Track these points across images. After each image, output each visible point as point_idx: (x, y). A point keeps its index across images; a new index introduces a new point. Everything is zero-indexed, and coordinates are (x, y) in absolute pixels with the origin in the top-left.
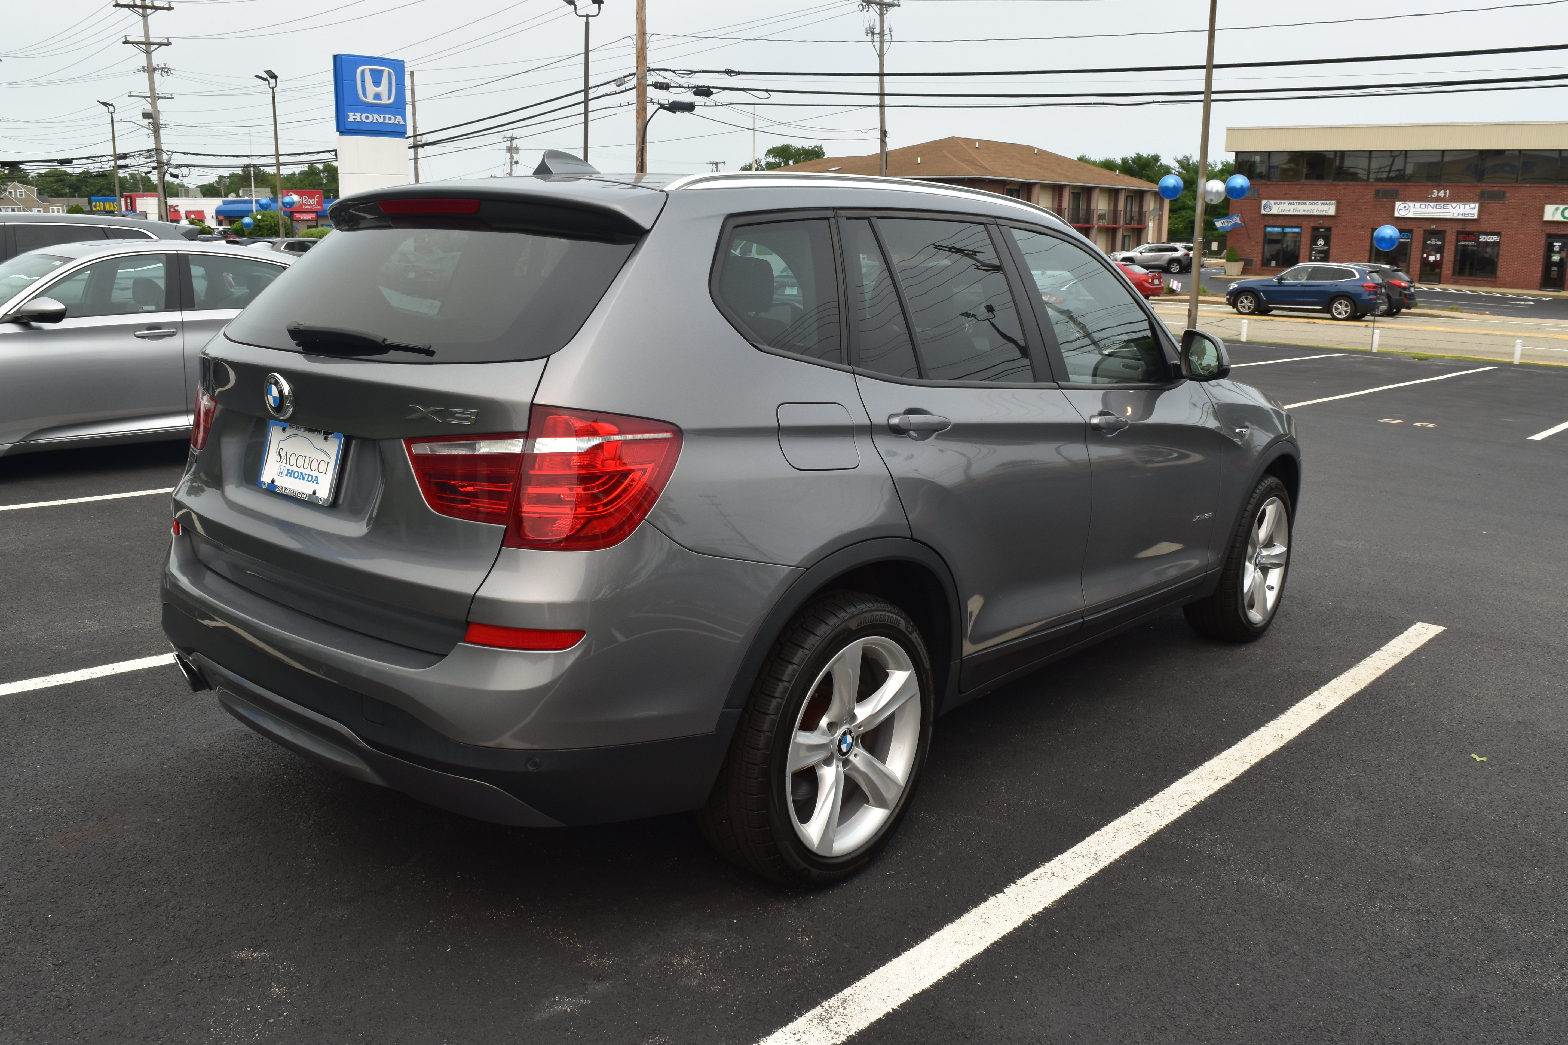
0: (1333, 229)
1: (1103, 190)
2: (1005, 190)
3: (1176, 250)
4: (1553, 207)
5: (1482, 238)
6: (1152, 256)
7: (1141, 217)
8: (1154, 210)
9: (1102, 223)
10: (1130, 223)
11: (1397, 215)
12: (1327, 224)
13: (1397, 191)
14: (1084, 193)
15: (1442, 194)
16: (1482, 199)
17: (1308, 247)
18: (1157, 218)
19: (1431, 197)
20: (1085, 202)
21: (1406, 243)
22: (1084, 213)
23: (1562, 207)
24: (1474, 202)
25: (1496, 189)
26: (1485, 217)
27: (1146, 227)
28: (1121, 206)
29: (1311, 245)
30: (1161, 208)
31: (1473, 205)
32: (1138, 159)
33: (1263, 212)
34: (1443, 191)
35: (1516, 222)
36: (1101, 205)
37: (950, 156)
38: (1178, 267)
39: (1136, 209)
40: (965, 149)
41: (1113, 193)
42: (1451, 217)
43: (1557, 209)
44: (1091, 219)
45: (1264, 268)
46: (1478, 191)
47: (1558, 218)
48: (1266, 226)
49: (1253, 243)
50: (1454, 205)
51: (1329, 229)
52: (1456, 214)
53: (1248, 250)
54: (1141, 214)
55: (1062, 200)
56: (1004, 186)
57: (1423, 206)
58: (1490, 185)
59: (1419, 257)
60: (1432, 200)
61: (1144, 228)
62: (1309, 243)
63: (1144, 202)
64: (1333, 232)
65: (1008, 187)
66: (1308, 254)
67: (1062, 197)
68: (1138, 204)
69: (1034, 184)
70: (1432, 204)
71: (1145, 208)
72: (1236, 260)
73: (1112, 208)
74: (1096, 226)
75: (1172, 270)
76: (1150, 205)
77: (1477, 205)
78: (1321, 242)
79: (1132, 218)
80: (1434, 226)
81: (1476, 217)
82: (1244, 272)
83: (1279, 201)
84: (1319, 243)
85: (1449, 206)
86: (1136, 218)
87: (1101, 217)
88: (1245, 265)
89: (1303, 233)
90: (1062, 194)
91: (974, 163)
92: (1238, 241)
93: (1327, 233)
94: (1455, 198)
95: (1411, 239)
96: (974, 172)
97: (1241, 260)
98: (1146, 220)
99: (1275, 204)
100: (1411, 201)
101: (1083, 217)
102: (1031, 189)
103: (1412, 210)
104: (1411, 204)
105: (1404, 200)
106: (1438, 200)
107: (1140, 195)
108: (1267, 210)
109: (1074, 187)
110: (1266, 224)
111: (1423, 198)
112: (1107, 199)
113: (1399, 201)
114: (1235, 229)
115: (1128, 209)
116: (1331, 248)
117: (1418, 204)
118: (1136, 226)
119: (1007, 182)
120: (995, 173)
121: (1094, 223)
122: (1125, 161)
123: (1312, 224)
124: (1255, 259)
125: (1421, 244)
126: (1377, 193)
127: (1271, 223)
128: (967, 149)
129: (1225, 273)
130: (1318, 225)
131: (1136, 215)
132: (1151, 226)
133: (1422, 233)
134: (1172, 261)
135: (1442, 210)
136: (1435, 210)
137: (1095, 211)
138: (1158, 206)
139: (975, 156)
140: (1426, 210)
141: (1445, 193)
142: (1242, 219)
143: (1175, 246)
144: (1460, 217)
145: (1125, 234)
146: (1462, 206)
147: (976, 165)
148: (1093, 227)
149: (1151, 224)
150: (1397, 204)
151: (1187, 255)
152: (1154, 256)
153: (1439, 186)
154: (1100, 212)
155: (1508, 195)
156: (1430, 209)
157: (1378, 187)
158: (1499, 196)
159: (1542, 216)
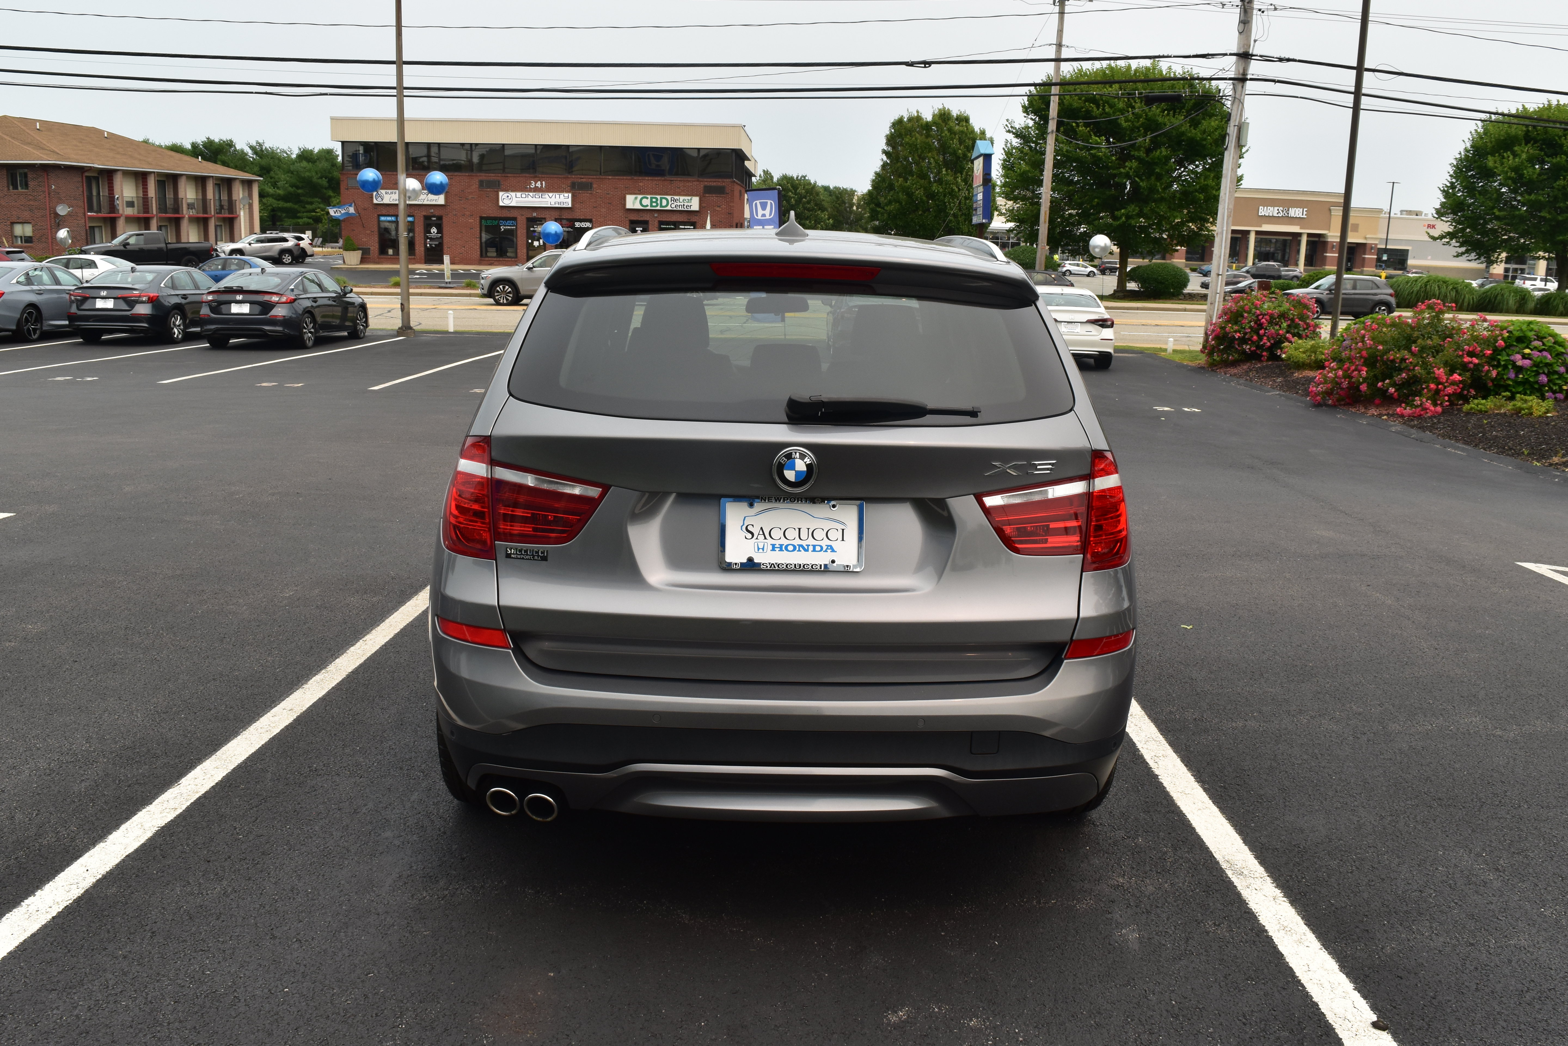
0: (444, 218)
1: (189, 177)
2: (84, 178)
3: (285, 240)
4: (633, 196)
5: (577, 225)
6: (261, 247)
7: (231, 206)
8: (243, 198)
9: (192, 213)
10: (220, 213)
11: (501, 204)
12: (437, 214)
13: (499, 182)
14: (169, 181)
15: (539, 184)
16: (574, 189)
17: (422, 235)
18: (247, 207)
19: (530, 187)
20: (172, 190)
21: (512, 230)
22: (172, 202)
23: (640, 197)
24: (567, 192)
25: (584, 180)
26: (577, 206)
27: (238, 216)
28: (210, 194)
29: (425, 234)
30: (250, 196)
31: (566, 195)
32: (209, 144)
33: (375, 201)
34: (539, 182)
35: (603, 210)
36: (188, 193)
37: (8, 138)
38: (290, 258)
39: (224, 197)
40: (24, 131)
41: (200, 181)
42: (550, 206)
43: (636, 198)
44: (180, 209)
45: (382, 256)
46: (569, 182)
47: (638, 206)
48: (379, 216)
49: (368, 232)
50: (551, 194)
51: (440, 218)
52: (553, 203)
53: (364, 240)
54: (231, 203)
55: (147, 188)
56: (83, 173)
57: (524, 196)
58: (579, 176)
59: (525, 242)
60: (530, 190)
61: (236, 217)
62: (422, 231)
63: (233, 189)
64: (444, 220)
65: (87, 174)
66: (423, 242)
67: (147, 185)
68: (226, 192)
69: (116, 171)
70: (531, 194)
71: (235, 197)
72: (354, 250)
73: (200, 197)
74: (187, 216)
75: (284, 260)
76: (239, 193)
77: (570, 195)
78: (434, 230)
79: (221, 207)
80: (535, 214)
81: (570, 206)
82: (363, 261)
83: (390, 191)
84: (432, 231)
85: (547, 196)
86: (226, 207)
87: (190, 206)
88: (362, 254)
89: (416, 221)
90: (147, 182)
91: (39, 147)
92: (353, 230)
93: (439, 222)
94: (551, 189)
95: (516, 226)
96: (45, 157)
97: (359, 249)
98: (238, 210)
99: (386, 193)
100: (512, 191)
101: (172, 207)
102: (112, 177)
103: (515, 199)
104: (513, 194)
105: (506, 190)
106: (536, 190)
107: (227, 183)
108: (379, 199)
109: (159, 174)
110: (380, 213)
111: (524, 189)
112: (194, 187)
113: (502, 191)
114: (349, 218)
115: (217, 198)
116: (444, 236)
117: (519, 194)
118: (227, 215)
119: (86, 169)
120: (69, 158)
121: (185, 212)
122: (194, 146)
123: (424, 213)
124: (372, 248)
125: (525, 231)
126: (481, 183)
127: (384, 212)
128: (28, 131)
129: (344, 262)
130: (429, 214)
131: (225, 204)
132: (243, 215)
133: (525, 221)
134: (283, 251)
135: (541, 199)
136: (534, 199)
137: (184, 200)
138: (246, 194)
139: (39, 139)
140: (526, 199)
141: (542, 184)
142: (356, 209)
143: (284, 236)
144: (557, 206)
145: (217, 224)
146: (557, 196)
147: (43, 149)
148: (183, 217)
149: (242, 213)
150: (501, 194)
151: (298, 245)
152: (264, 247)
153: (536, 177)
154: (189, 201)
155: (595, 186)
156: (530, 199)
157: (481, 178)
158: (587, 187)
159: (625, 204)
